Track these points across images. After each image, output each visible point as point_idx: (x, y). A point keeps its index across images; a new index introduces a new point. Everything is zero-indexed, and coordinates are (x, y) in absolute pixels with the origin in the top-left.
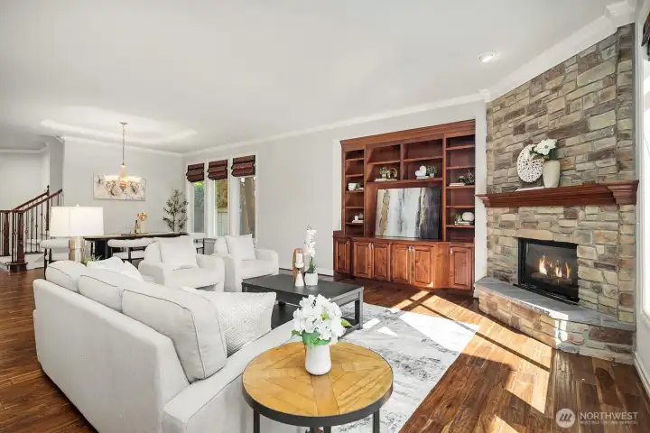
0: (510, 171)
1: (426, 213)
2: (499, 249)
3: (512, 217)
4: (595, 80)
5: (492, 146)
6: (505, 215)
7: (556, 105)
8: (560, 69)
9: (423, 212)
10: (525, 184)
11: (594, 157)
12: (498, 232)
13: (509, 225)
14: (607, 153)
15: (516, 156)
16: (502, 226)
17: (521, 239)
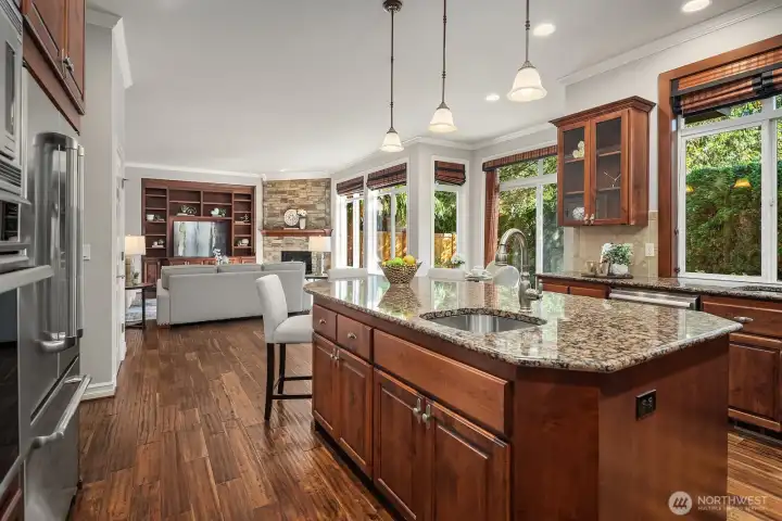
0: (279, 219)
1: (217, 240)
2: (270, 257)
3: (280, 241)
4: (320, 190)
5: (266, 204)
6: (275, 240)
7: (302, 195)
8: (305, 181)
9: (214, 240)
10: (288, 226)
11: (318, 219)
12: (270, 249)
13: (278, 245)
14: (323, 218)
15: (283, 213)
16: (275, 246)
17: (283, 252)
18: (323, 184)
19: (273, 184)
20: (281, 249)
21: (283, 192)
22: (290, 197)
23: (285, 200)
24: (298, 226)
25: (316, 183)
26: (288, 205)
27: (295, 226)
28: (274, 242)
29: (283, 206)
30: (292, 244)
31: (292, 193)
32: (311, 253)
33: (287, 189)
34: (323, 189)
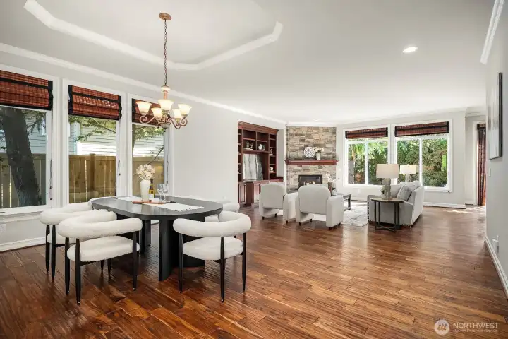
0: (300, 153)
2: (292, 179)
3: (299, 168)
5: (289, 143)
7: (315, 138)
8: (317, 128)
9: (257, 167)
10: (307, 158)
11: (328, 154)
12: (293, 174)
13: (297, 171)
14: (330, 153)
15: (303, 149)
16: (295, 171)
17: (300, 176)
18: (331, 131)
19: (295, 129)
20: (300, 174)
21: (302, 135)
22: (307, 139)
23: (303, 140)
24: (315, 158)
25: (326, 130)
26: (306, 143)
27: (312, 158)
28: (295, 168)
29: (303, 145)
30: (308, 170)
31: (308, 136)
32: (321, 176)
33: (305, 133)
34: (331, 134)
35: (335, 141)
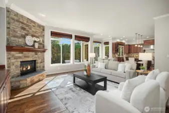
7: (33, 29)
8: (34, 22)
13: (19, 57)
16: (16, 58)
17: (21, 62)
20: (21, 60)
22: (27, 28)
23: (24, 29)
24: (33, 46)
26: (26, 32)
27: (32, 46)
28: (17, 54)
29: (24, 33)
30: (28, 57)
31: (28, 26)
32: (35, 61)
33: (25, 22)
34: (42, 31)
35: (44, 36)
